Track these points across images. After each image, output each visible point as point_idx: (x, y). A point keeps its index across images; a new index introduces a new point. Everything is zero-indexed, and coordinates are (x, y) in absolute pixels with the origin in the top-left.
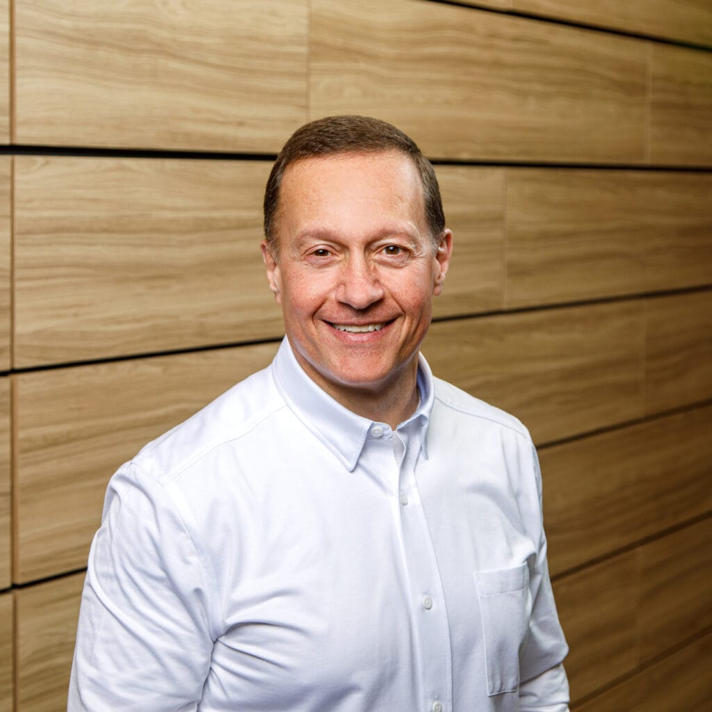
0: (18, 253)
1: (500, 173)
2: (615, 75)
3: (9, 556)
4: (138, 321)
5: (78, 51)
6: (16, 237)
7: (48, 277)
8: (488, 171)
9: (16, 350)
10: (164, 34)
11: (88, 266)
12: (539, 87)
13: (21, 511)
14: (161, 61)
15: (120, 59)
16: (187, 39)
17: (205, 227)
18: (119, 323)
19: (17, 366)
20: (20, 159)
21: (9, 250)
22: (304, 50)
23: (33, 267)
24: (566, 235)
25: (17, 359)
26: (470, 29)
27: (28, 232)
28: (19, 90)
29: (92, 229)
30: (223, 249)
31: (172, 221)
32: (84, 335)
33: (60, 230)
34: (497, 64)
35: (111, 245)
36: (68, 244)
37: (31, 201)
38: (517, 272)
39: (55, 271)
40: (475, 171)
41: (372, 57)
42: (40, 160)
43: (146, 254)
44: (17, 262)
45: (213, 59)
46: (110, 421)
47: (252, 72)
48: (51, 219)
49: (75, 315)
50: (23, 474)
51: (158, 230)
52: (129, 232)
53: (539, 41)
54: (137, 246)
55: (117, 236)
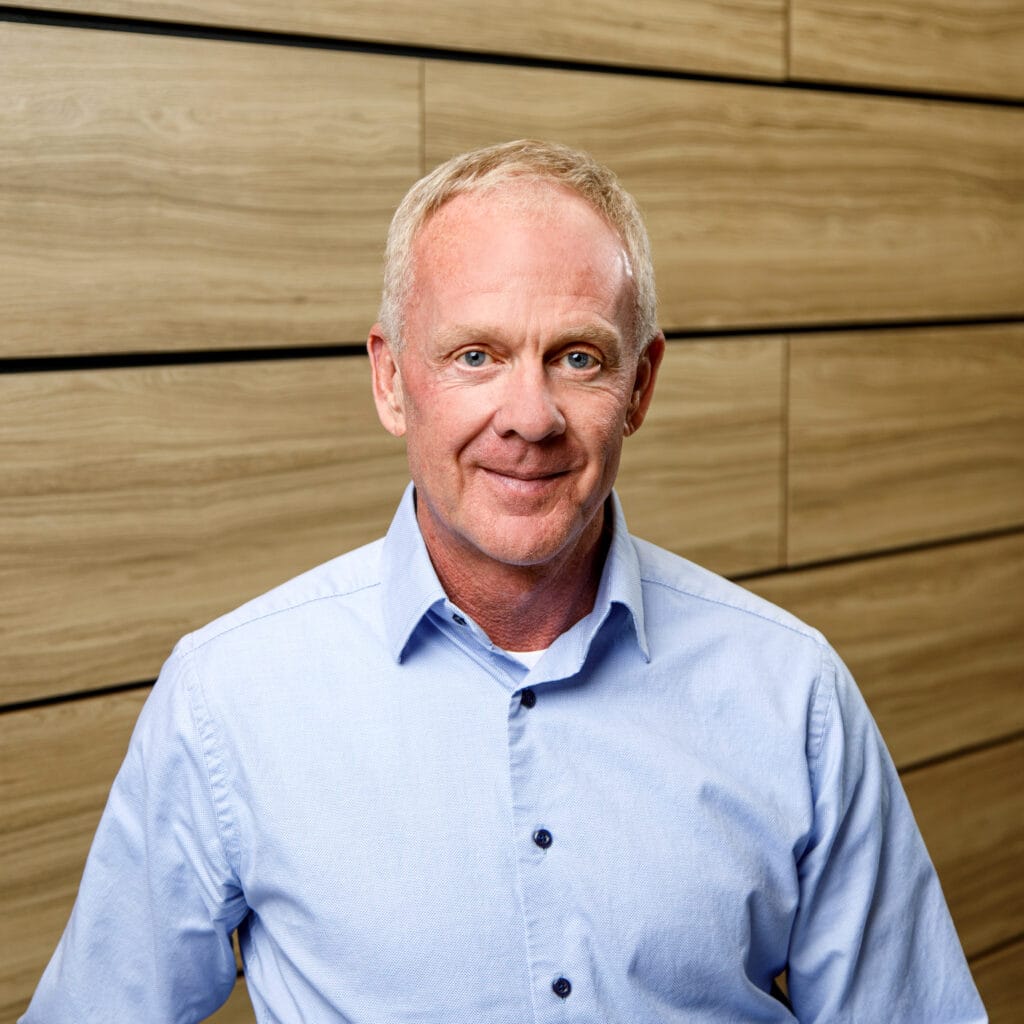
1: (775, 346)
2: (989, 172)
4: (115, 632)
8: (755, 343)
10: (158, 165)
11: (23, 550)
12: (846, 202)
14: (153, 210)
15: (76, 211)
16: (198, 170)
17: (237, 472)
18: (82, 637)
22: (414, 170)
24: (899, 437)
26: (719, 116)
29: (29, 489)
30: (270, 505)
31: (175, 466)
32: (15, 663)
34: (769, 169)
35: (62, 512)
40: (731, 346)
43: (130, 522)
45: (246, 199)
46: (67, 797)
47: (319, 214)
51: (150, 483)
52: (97, 490)
53: (846, 127)
54: (111, 511)
55: (73, 497)
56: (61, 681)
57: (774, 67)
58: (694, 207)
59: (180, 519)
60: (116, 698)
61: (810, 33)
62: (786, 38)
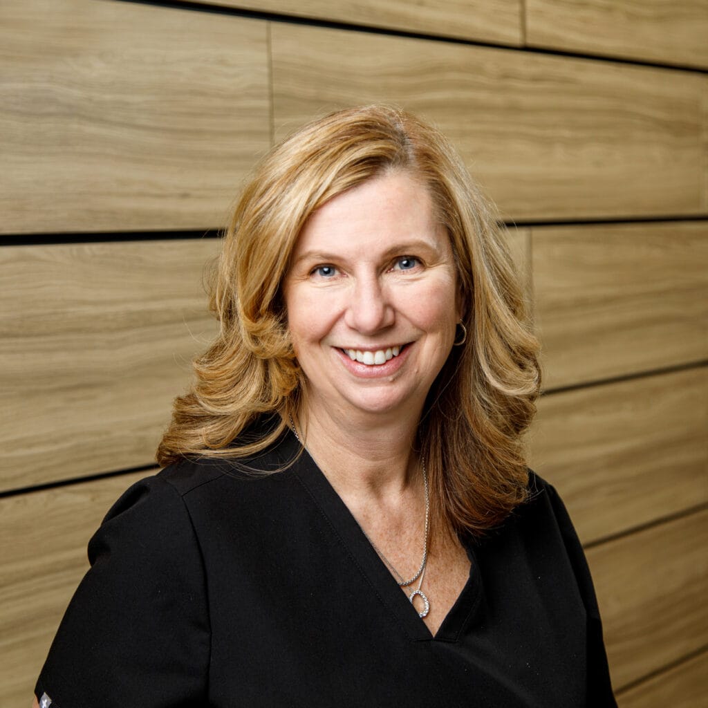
2: (661, 115)
4: (55, 442)
10: (76, 93)
12: (567, 133)
14: (74, 126)
16: (108, 97)
17: (142, 322)
18: (30, 446)
22: (265, 103)
24: (607, 301)
26: (477, 69)
30: (166, 347)
31: (96, 318)
34: (513, 109)
35: (13, 352)
43: (63, 360)
45: (144, 120)
46: (21, 566)
47: (199, 133)
51: (78, 330)
52: (39, 335)
53: (564, 80)
54: (49, 351)
55: (21, 340)
56: (15, 478)
57: (514, 37)
59: (101, 358)
60: (57, 491)
61: (539, 13)
62: (523, 16)
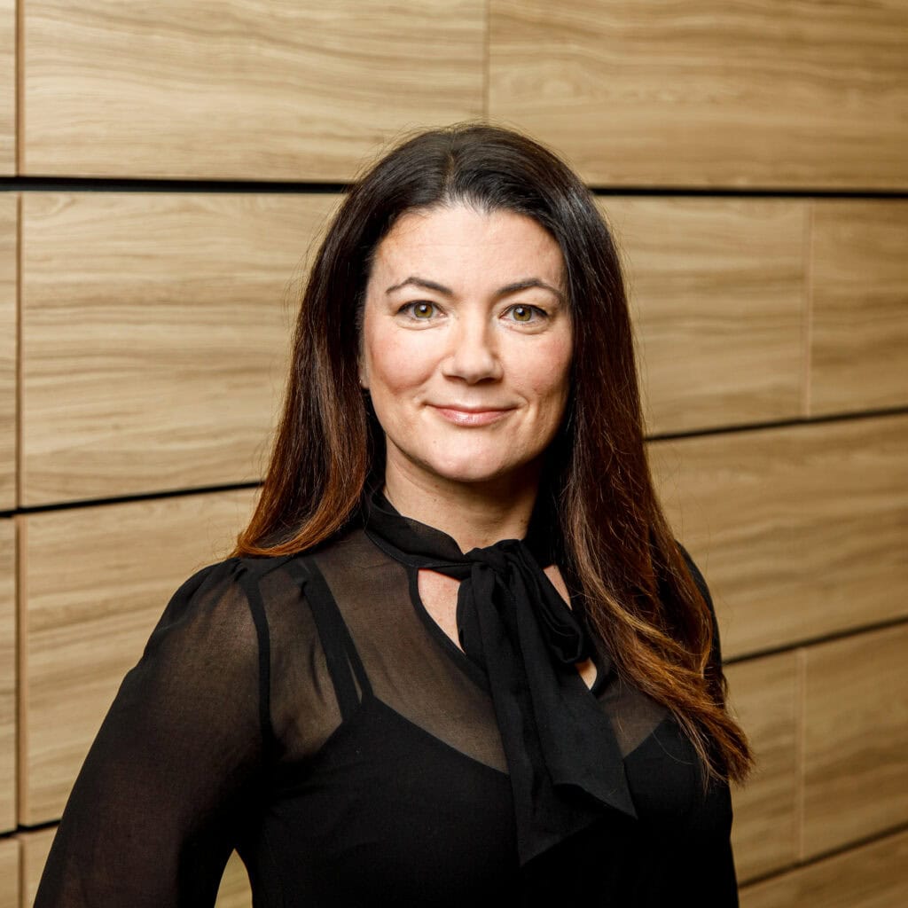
0: (27, 336)
1: (800, 208)
3: (12, 784)
4: (215, 436)
5: (123, 36)
6: (25, 312)
7: (74, 372)
8: (780, 205)
9: (24, 479)
10: (256, 7)
11: (136, 355)
12: (865, 75)
13: (31, 717)
14: (253, 48)
15: (186, 46)
16: (292, 13)
18: (186, 438)
19: (26, 503)
20: (30, 198)
21: (13, 331)
22: (479, 26)
23: (50, 357)
25: (25, 492)
27: (44, 305)
28: (29, 95)
29: (143, 299)
31: (268, 287)
32: (129, 458)
33: (93, 301)
34: (796, 41)
35: (172, 322)
36: (105, 322)
37: (47, 259)
38: (827, 359)
39: (85, 362)
40: (759, 206)
41: (589, 34)
42: (62, 197)
43: (227, 336)
44: (25, 349)
45: (334, 43)
47: (395, 61)
48: (78, 285)
49: (116, 427)
50: (35, 663)
51: (247, 301)
52: (201, 304)
54: (213, 324)
55: (181, 309)
56: (168, 477)
58: (728, 72)
60: (215, 497)
